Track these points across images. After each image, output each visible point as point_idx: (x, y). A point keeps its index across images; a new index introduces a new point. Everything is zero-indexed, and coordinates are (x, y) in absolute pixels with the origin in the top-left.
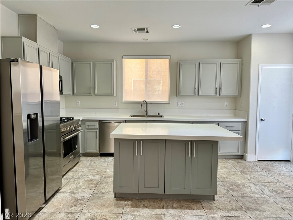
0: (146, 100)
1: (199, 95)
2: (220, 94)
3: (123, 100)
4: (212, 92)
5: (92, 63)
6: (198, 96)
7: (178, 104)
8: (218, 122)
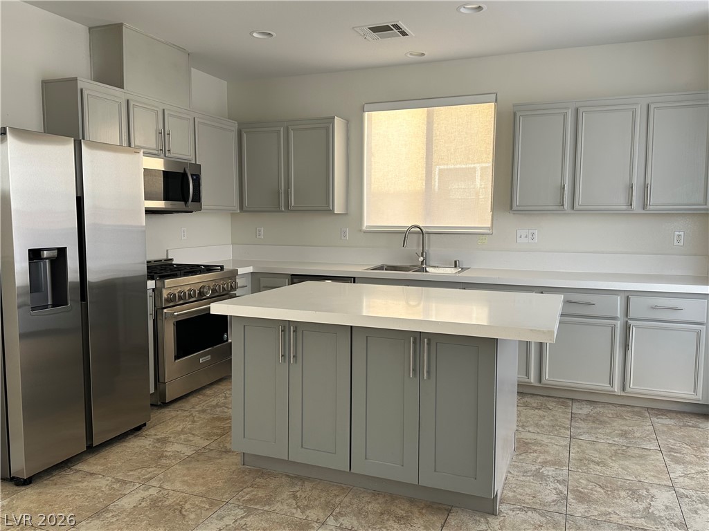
0: (420, 225)
1: (577, 207)
2: (645, 206)
3: (365, 225)
4: (620, 201)
5: (282, 128)
6: (573, 212)
7: (519, 236)
8: (627, 294)
